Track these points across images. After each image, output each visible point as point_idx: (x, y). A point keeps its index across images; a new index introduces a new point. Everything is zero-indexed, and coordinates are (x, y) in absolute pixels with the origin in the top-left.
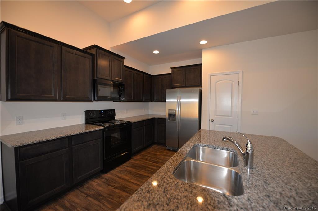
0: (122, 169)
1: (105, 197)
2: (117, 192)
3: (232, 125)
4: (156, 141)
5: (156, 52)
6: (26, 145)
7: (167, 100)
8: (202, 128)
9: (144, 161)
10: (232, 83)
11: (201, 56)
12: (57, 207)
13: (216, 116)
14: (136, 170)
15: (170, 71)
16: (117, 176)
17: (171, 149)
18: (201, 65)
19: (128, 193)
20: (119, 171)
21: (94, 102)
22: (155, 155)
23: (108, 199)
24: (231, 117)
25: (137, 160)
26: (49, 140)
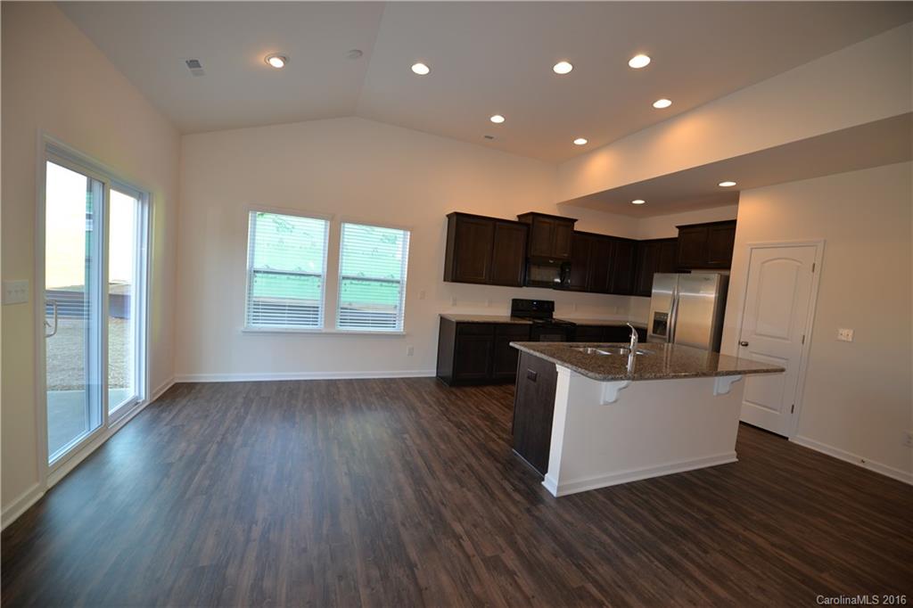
3: (787, 359)
5: (638, 202)
7: (653, 291)
8: (722, 352)
10: (798, 267)
13: (753, 336)
15: (675, 234)
18: (734, 222)
21: (525, 288)
24: (786, 342)
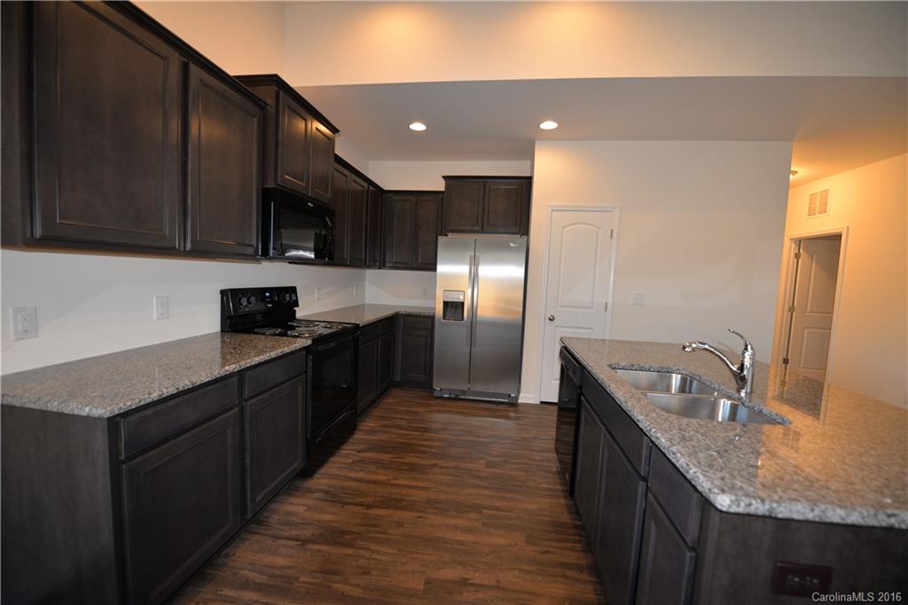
0: (351, 461)
1: (360, 534)
2: (382, 516)
3: (591, 329)
4: (397, 379)
5: (418, 127)
6: (144, 405)
9: (394, 430)
10: (597, 233)
11: (530, 156)
12: (228, 592)
13: (559, 309)
14: (391, 456)
15: (440, 186)
16: (350, 478)
17: (447, 396)
18: (530, 179)
19: (412, 511)
20: (343, 465)
22: (416, 413)
23: (370, 535)
24: (590, 311)
25: (372, 432)
26: (201, 384)
